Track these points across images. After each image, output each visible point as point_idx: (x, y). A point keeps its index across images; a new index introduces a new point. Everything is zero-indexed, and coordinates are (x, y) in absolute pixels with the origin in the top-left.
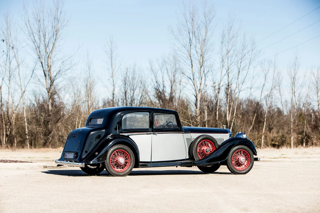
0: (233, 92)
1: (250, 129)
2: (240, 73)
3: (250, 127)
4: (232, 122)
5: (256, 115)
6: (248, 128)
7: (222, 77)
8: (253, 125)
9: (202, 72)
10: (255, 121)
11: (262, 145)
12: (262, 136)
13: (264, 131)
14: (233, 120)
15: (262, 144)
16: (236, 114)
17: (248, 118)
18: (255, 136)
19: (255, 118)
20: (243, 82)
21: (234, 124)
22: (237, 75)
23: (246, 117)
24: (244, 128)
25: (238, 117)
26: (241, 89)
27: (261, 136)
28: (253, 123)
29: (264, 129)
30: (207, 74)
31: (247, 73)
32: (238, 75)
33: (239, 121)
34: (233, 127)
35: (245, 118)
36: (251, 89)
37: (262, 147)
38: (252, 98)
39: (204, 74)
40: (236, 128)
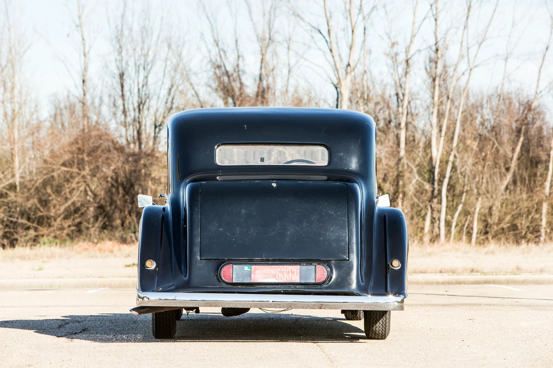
0: (450, 71)
1: (505, 183)
2: (471, 13)
3: (502, 177)
4: (447, 162)
5: (522, 139)
6: (498, 181)
7: (417, 25)
8: (512, 170)
9: (355, 11)
10: (519, 159)
11: (543, 234)
12: (541, 205)
13: (547, 190)
14: (451, 158)
15: (543, 231)
16: (462, 140)
17: (498, 151)
18: (521, 203)
19: (518, 149)
20: (480, 40)
21: (454, 168)
22: (465, 18)
23: (489, 147)
24: (485, 180)
25: (467, 148)
26: (474, 61)
27: (540, 204)
28: (513, 165)
29: (547, 184)
30: (369, 14)
31: (495, 10)
32: (467, 18)
33: (470, 161)
34: (450, 178)
35: (488, 150)
36: (506, 59)
37: (542, 239)
38: (509, 88)
39: (361, 17)
40: (461, 181)
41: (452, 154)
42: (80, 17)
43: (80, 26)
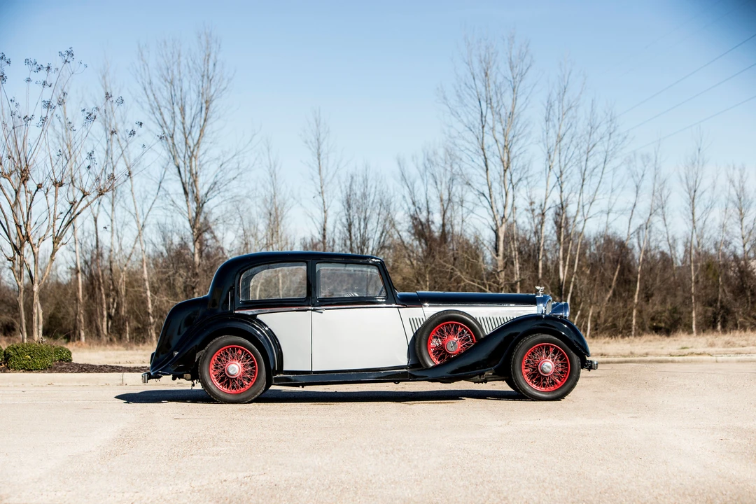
0: (571, 222)
1: (609, 296)
2: (585, 183)
3: (607, 291)
4: (570, 283)
5: (619, 267)
6: (604, 295)
7: (549, 191)
8: (613, 288)
9: (507, 182)
10: (617, 280)
11: (634, 330)
12: (633, 311)
13: (636, 301)
14: (573, 279)
15: (633, 328)
16: (580, 267)
17: (603, 274)
18: (618, 310)
19: (617, 273)
20: (591, 201)
21: (575, 286)
22: (580, 186)
23: (598, 272)
24: (595, 294)
25: (583, 273)
26: (587, 215)
27: (632, 309)
28: (614, 284)
29: (636, 297)
30: (517, 184)
31: (600, 182)
32: (582, 186)
33: (586, 281)
34: (572, 293)
35: (597, 274)
36: (608, 213)
37: (633, 333)
38: (610, 232)
39: (511, 186)
40: (579, 294)
41: (574, 276)
42: (321, 187)
43: (322, 193)
